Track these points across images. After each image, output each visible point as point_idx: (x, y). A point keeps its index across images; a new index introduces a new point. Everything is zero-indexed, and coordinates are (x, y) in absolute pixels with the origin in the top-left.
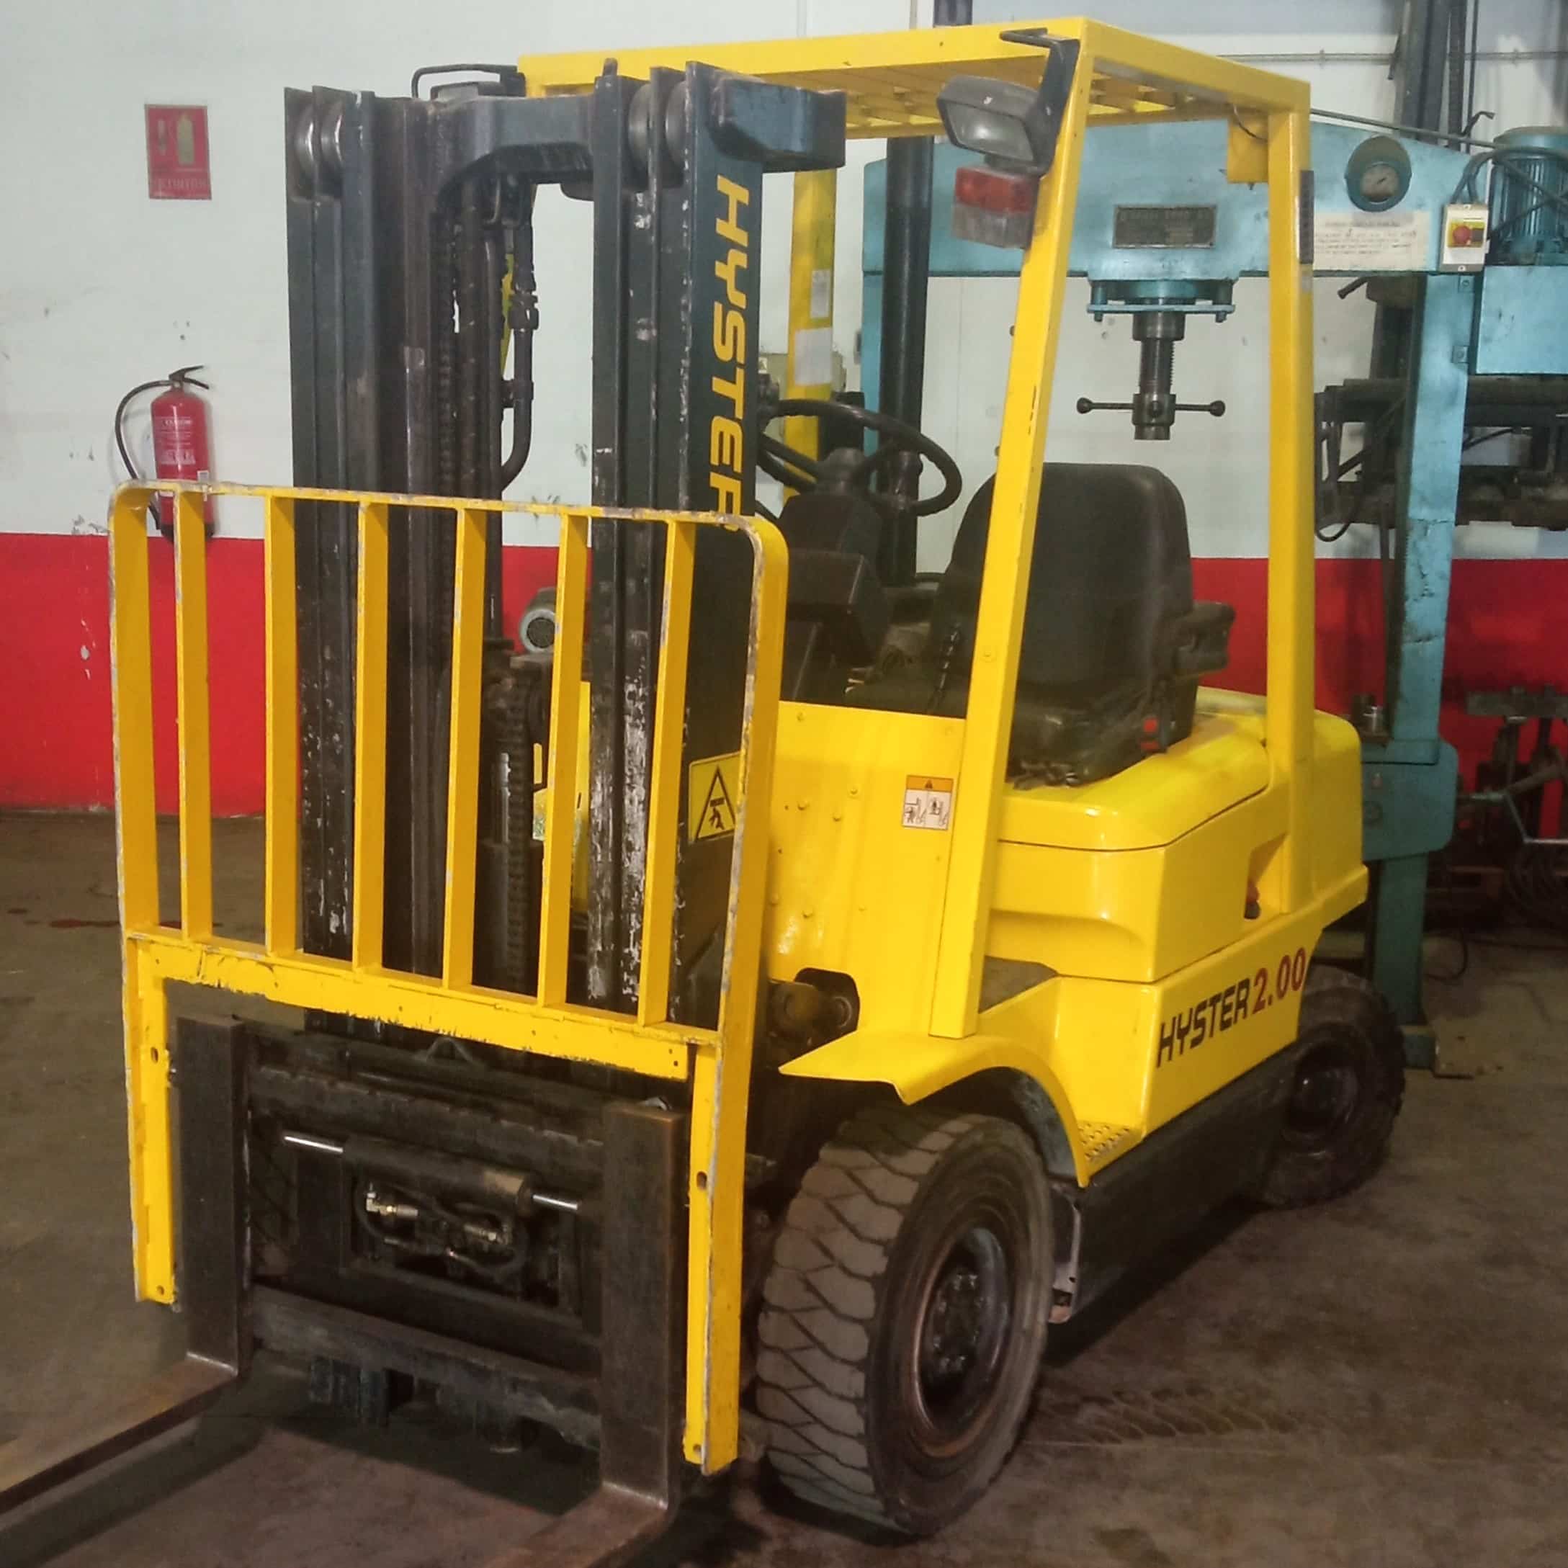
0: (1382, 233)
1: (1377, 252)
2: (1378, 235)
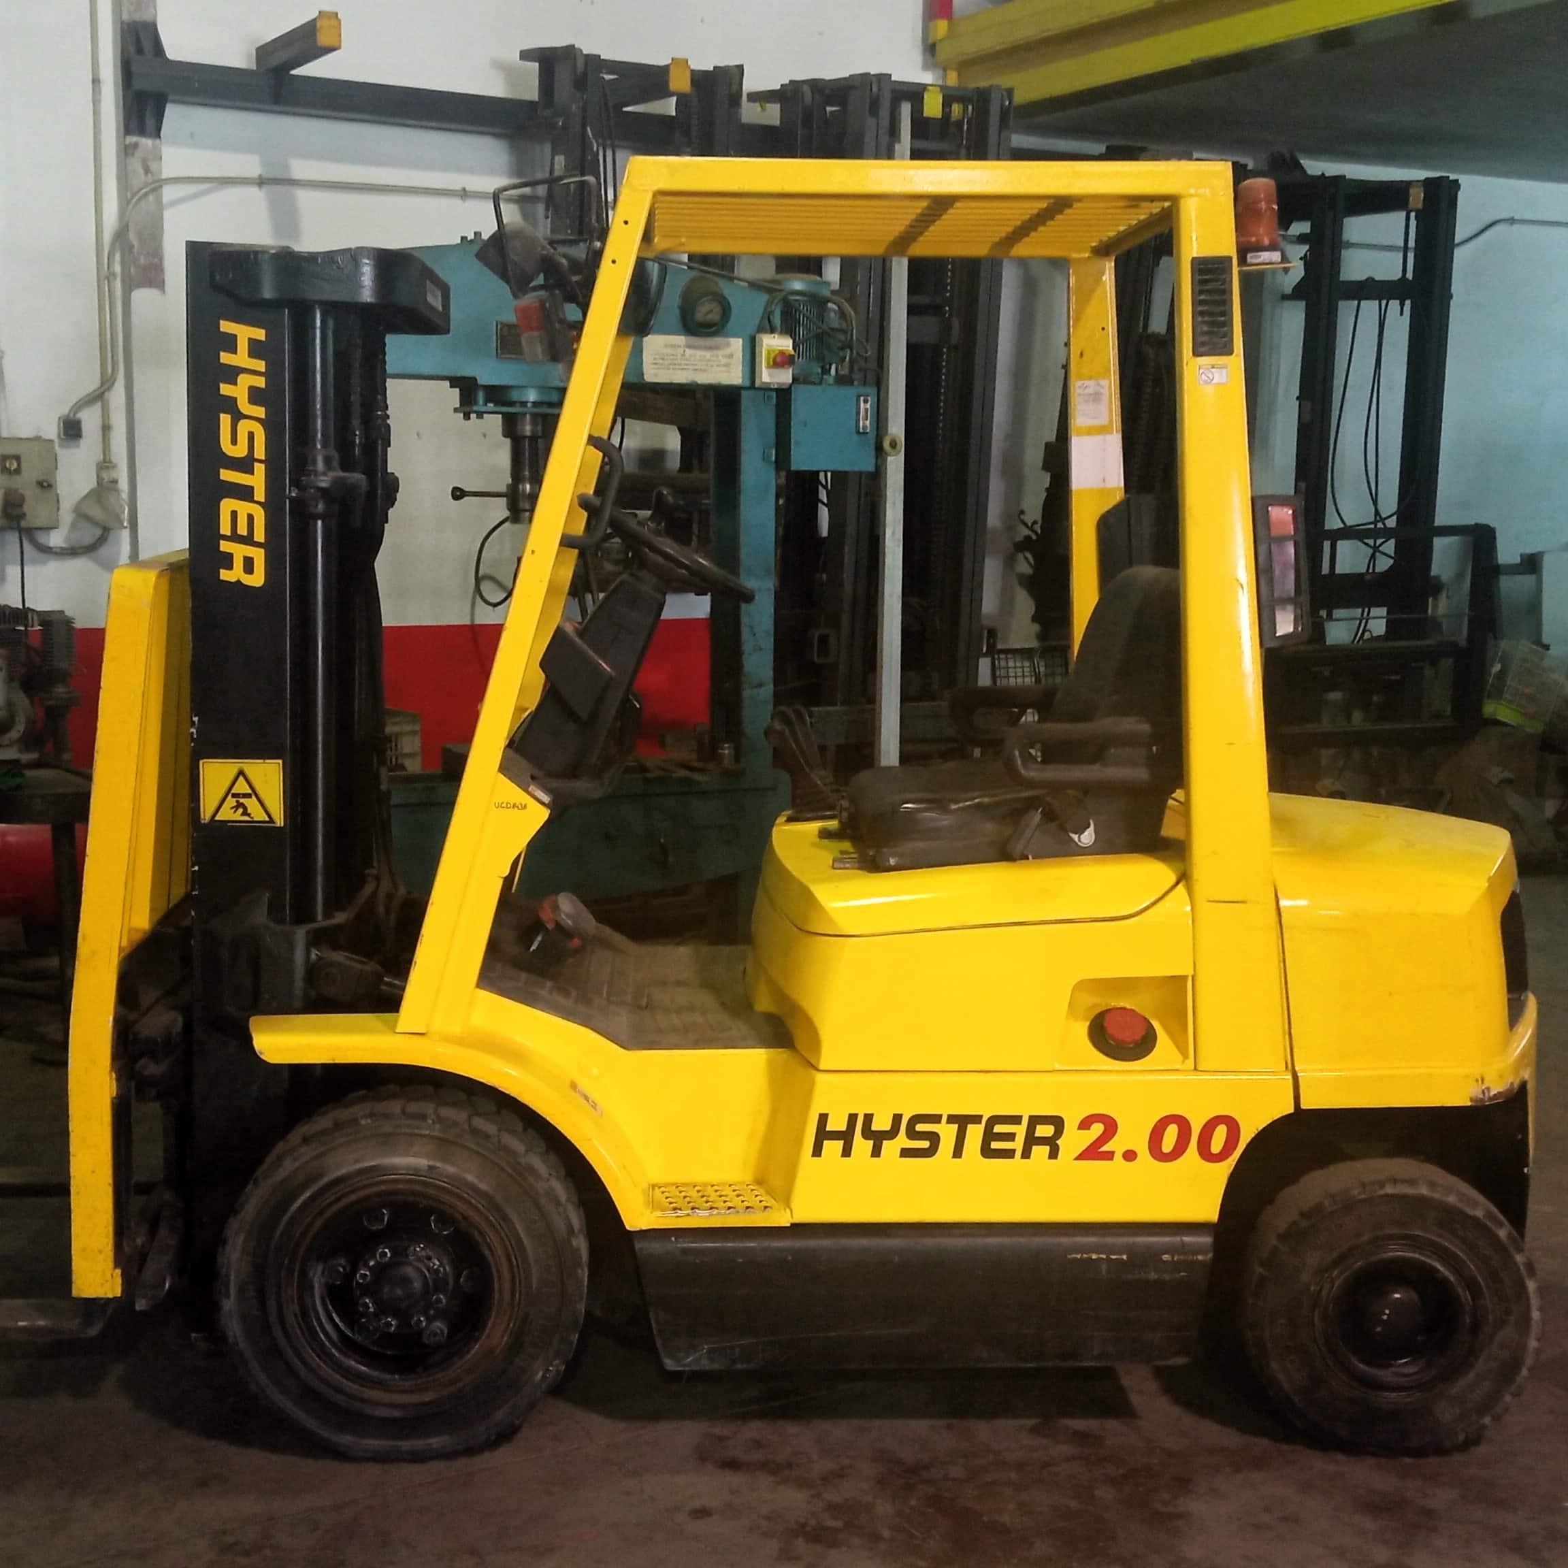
0: (708, 354)
1: (705, 370)
2: (705, 356)
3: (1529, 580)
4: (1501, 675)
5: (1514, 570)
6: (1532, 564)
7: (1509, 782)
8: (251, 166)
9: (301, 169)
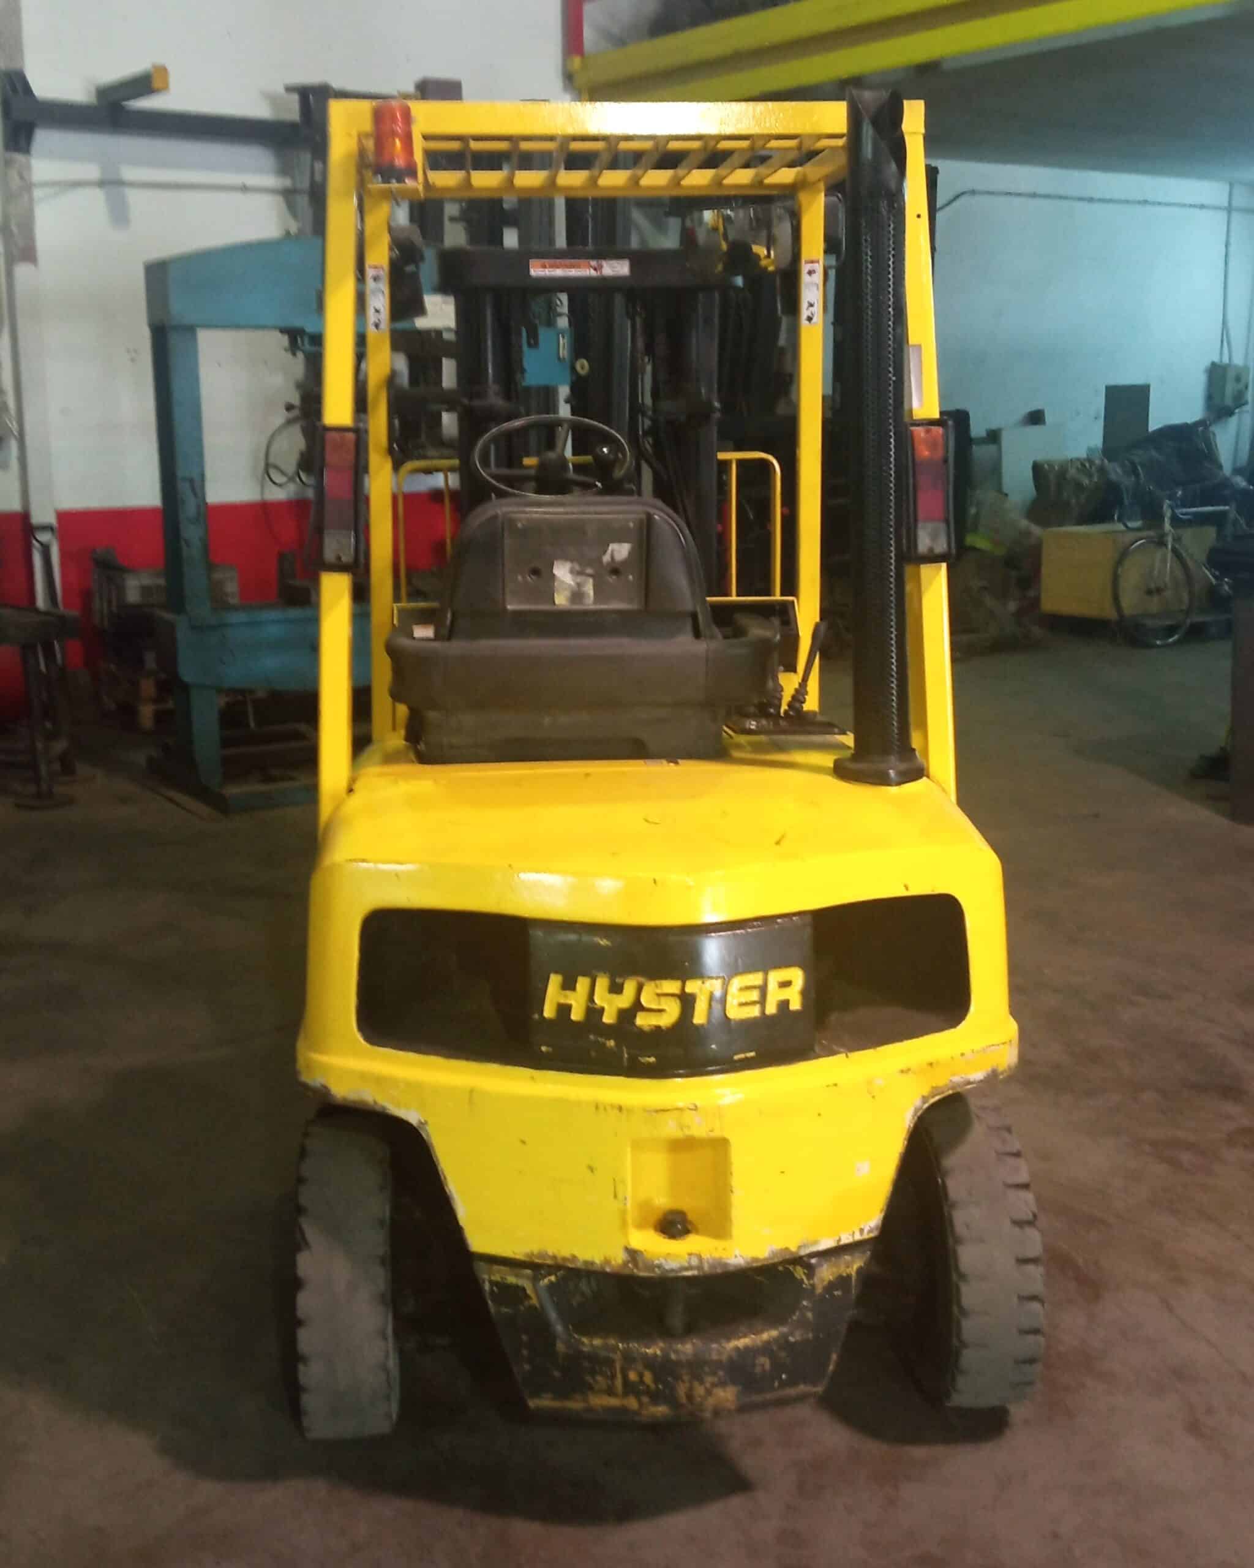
3: (992, 448)
4: (977, 514)
5: (982, 441)
6: (994, 437)
7: (985, 588)
8: (92, 172)
9: (129, 173)
